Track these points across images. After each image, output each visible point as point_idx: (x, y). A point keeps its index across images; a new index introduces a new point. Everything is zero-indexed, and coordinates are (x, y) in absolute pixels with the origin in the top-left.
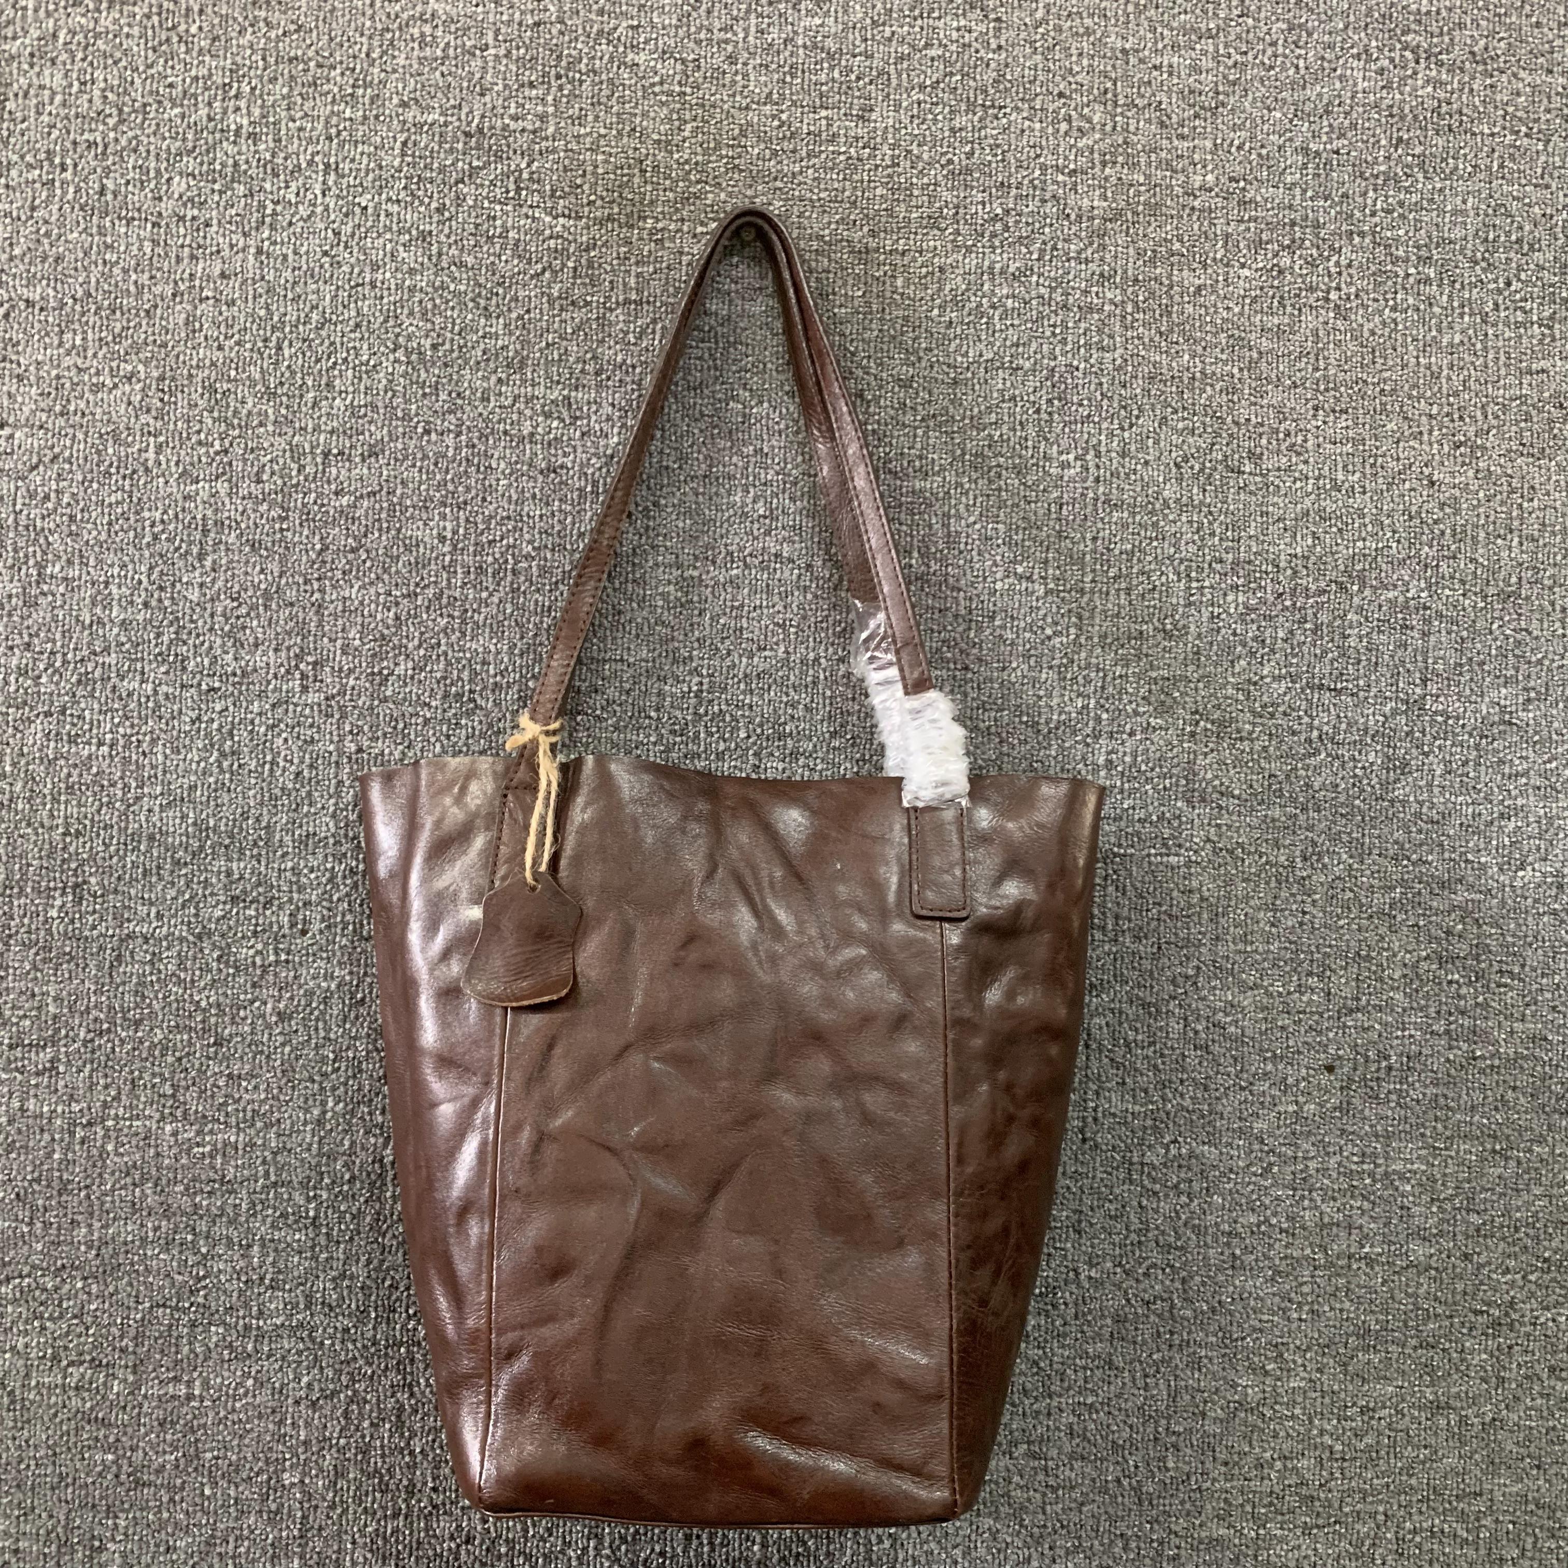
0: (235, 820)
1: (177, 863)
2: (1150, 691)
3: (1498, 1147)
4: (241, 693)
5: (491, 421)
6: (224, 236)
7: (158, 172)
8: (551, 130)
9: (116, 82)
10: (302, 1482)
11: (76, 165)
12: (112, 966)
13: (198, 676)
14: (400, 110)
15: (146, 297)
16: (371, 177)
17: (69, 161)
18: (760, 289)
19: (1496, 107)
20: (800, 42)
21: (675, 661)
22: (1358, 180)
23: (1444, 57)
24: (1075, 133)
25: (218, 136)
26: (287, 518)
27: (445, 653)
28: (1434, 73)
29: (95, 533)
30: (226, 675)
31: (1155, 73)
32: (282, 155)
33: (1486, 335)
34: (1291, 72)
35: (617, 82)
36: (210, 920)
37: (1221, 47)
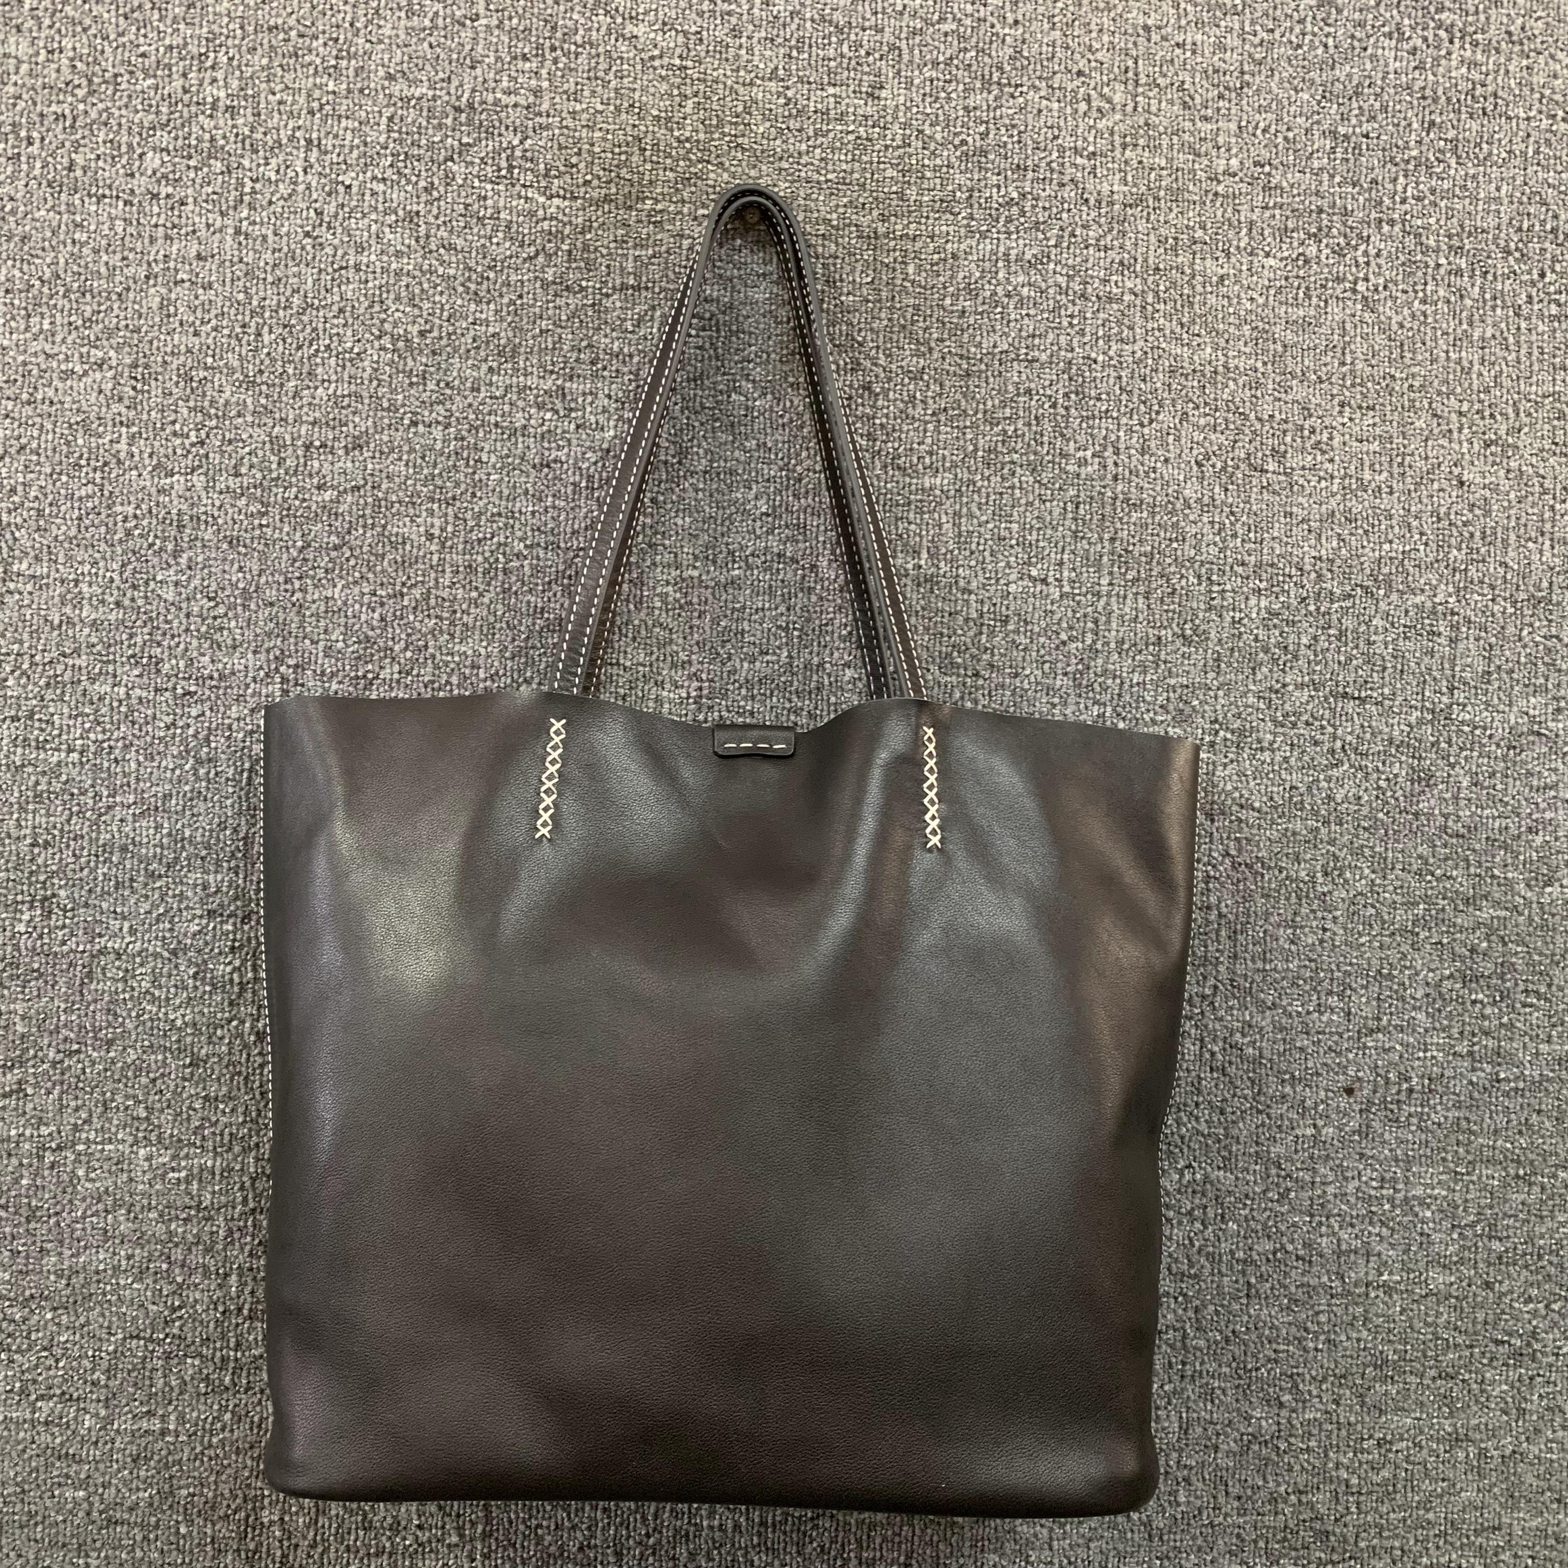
0: (211, 831)
1: (152, 875)
2: (1168, 699)
3: (1521, 1172)
4: (218, 698)
5: (481, 412)
6: (200, 215)
7: (130, 146)
8: (545, 107)
9: (85, 51)
10: (282, 1519)
11: (43, 139)
12: (82, 984)
13: (173, 679)
14: (386, 83)
15: (118, 279)
16: (355, 153)
17: (35, 134)
18: (764, 274)
19: (1532, 90)
20: (808, 15)
21: (674, 666)
22: (1389, 166)
23: (1479, 36)
24: (1095, 114)
25: (193, 109)
26: (266, 513)
27: (433, 657)
28: (1468, 53)
29: (64, 528)
30: (201, 680)
31: (1178, 51)
32: (262, 130)
33: (1519, 329)
34: (1320, 51)
35: (615, 56)
36: (185, 935)
37: (1247, 23)
